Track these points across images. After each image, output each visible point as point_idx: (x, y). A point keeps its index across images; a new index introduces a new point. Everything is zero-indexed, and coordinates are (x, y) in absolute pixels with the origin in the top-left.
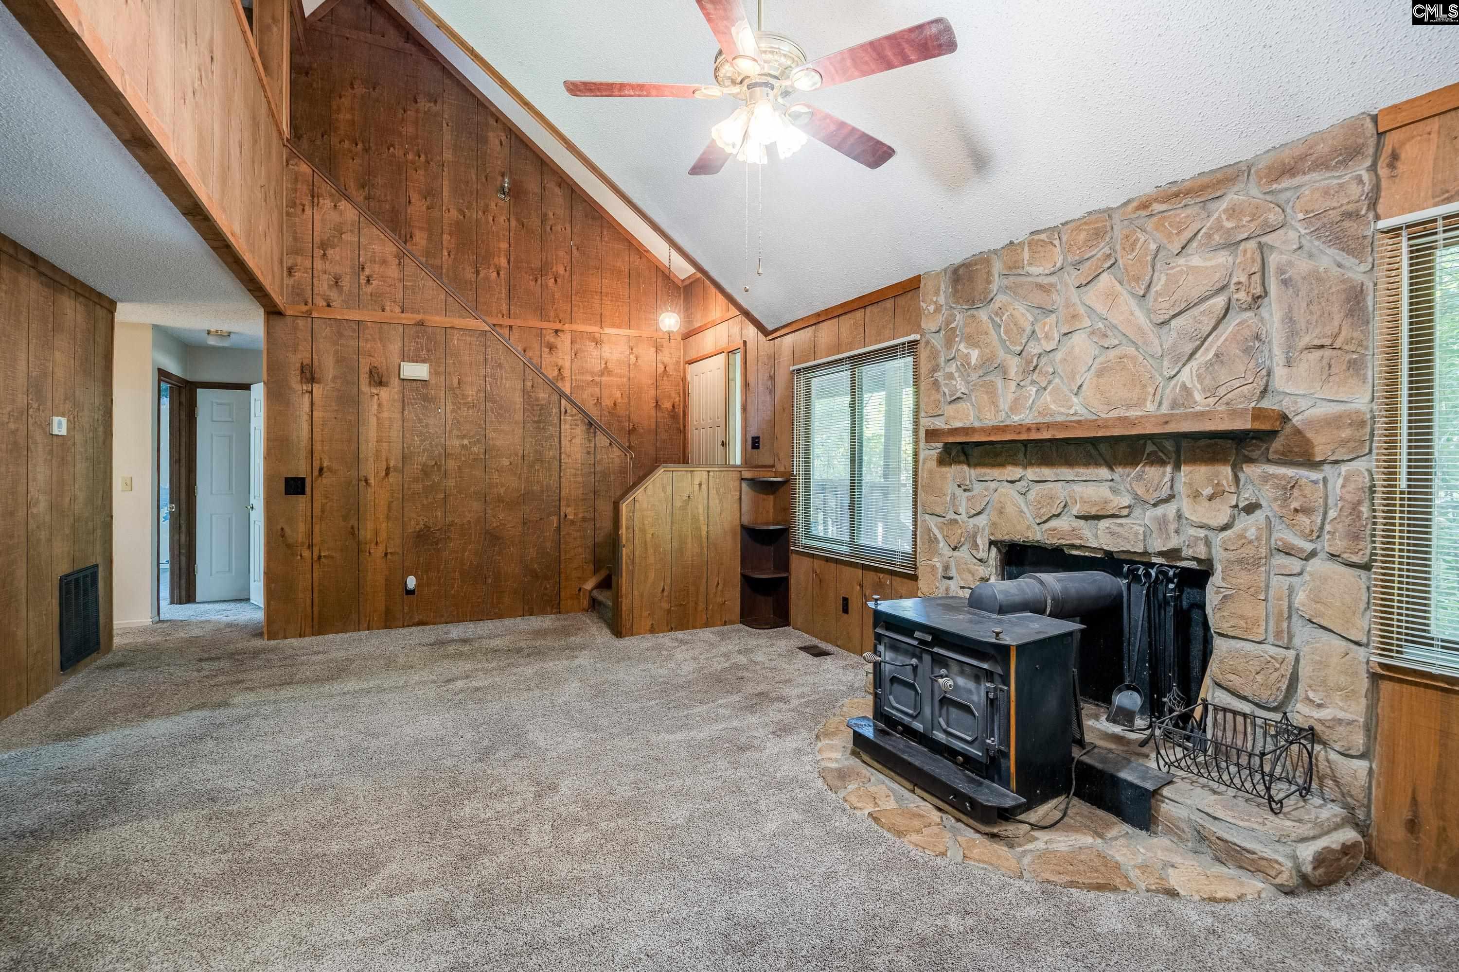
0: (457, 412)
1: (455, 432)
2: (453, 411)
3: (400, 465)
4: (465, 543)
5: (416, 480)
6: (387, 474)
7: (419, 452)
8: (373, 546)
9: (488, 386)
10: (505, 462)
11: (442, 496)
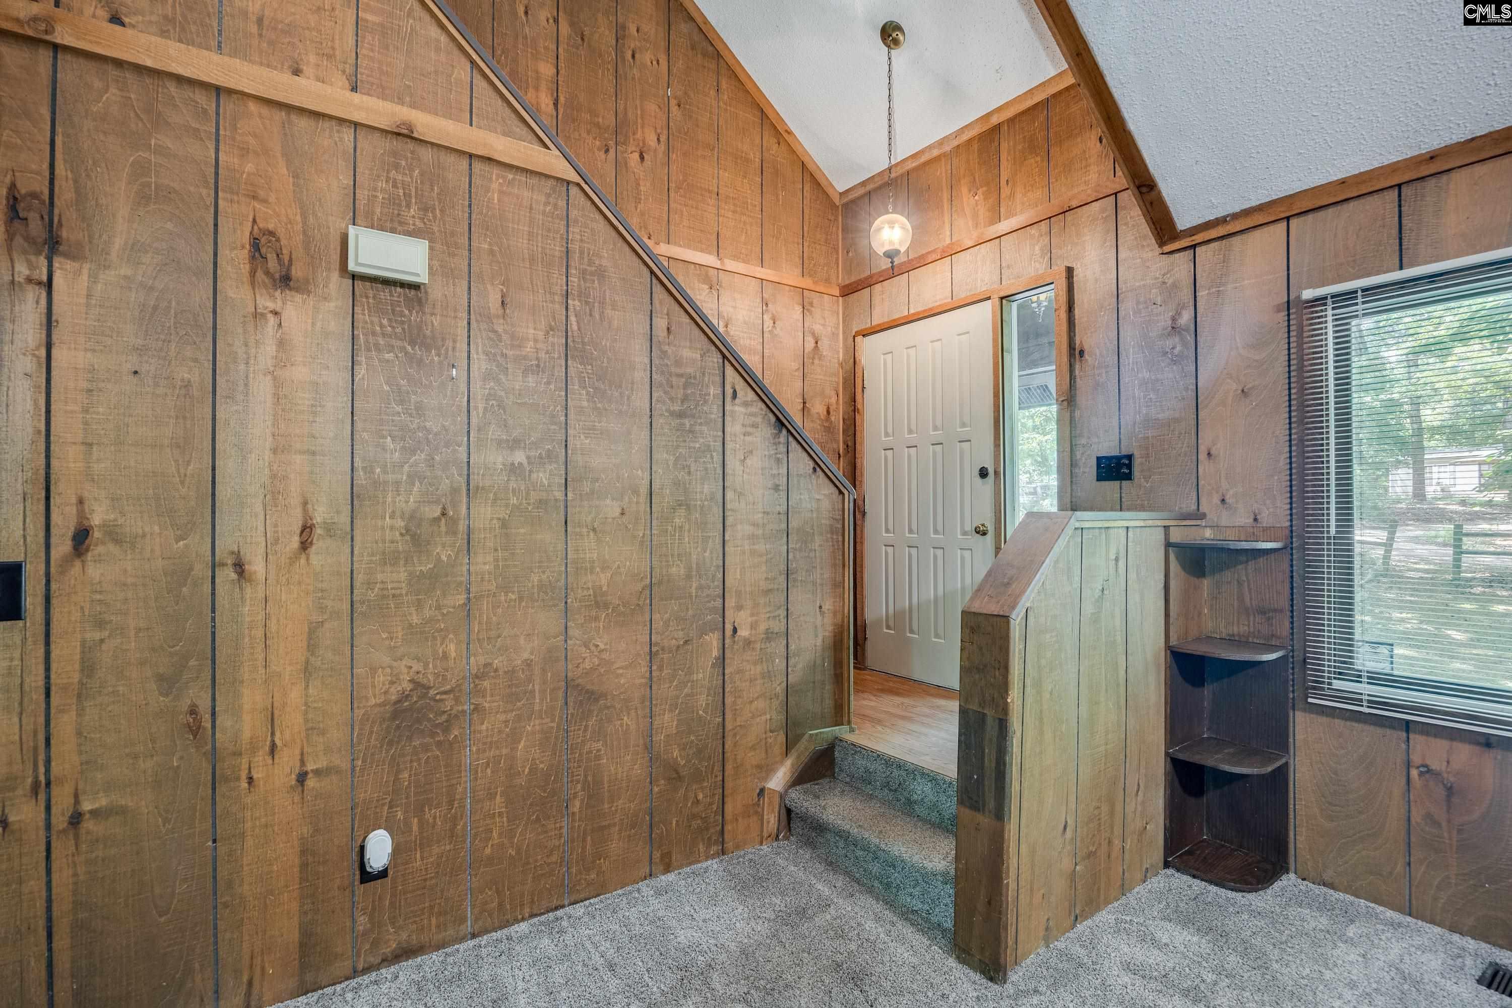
0: (498, 381)
1: (494, 432)
2: (487, 376)
3: (345, 518)
4: (519, 718)
5: (390, 559)
6: (305, 546)
7: (398, 483)
8: (261, 757)
9: (573, 319)
10: (611, 508)
11: (461, 599)
